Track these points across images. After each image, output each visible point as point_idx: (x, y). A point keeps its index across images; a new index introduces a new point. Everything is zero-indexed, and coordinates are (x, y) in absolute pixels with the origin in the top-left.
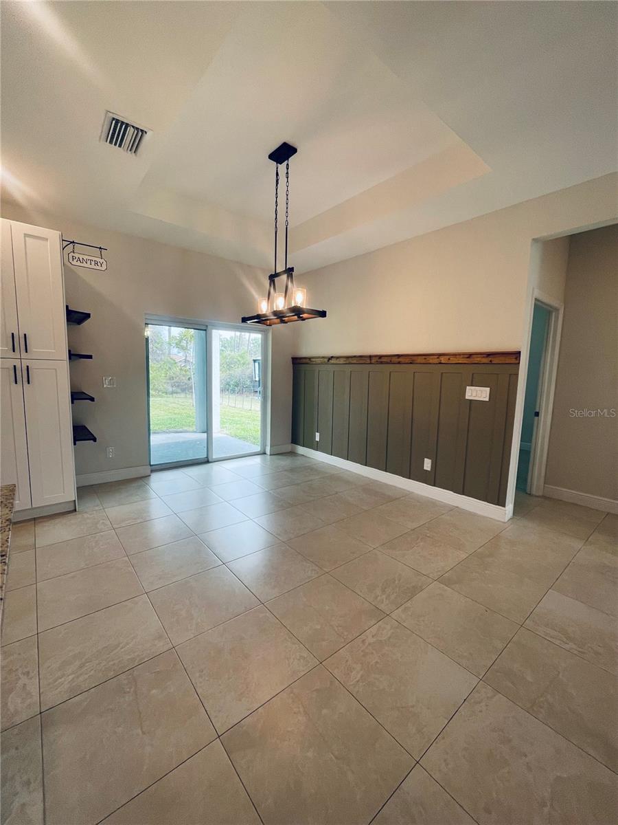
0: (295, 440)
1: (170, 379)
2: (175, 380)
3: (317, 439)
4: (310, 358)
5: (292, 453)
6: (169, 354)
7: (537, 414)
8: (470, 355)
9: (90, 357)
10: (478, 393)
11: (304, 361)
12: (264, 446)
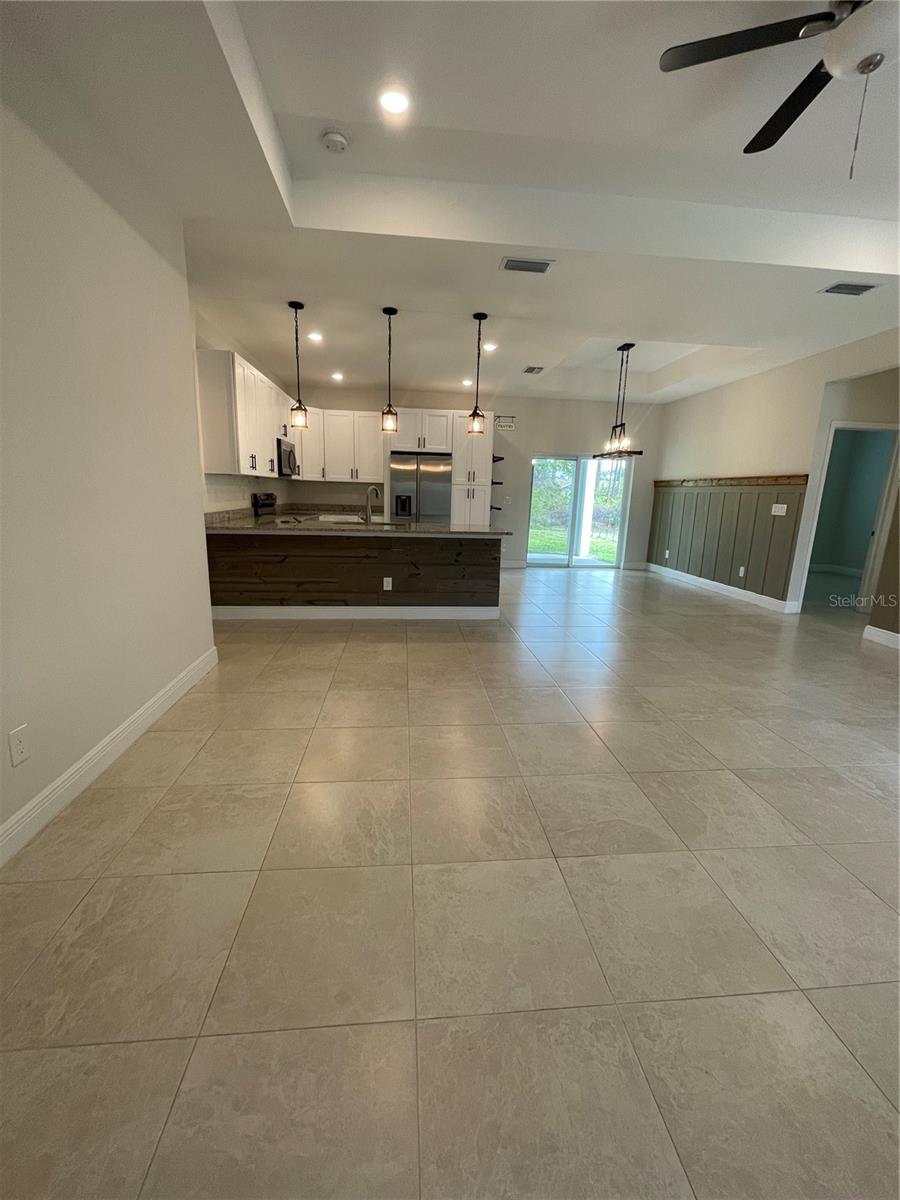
0: (649, 560)
1: (550, 509)
2: (556, 510)
3: (667, 556)
4: (668, 481)
5: (646, 570)
6: (554, 478)
7: (873, 533)
9: (501, 483)
10: (778, 510)
11: (663, 484)
12: (619, 562)
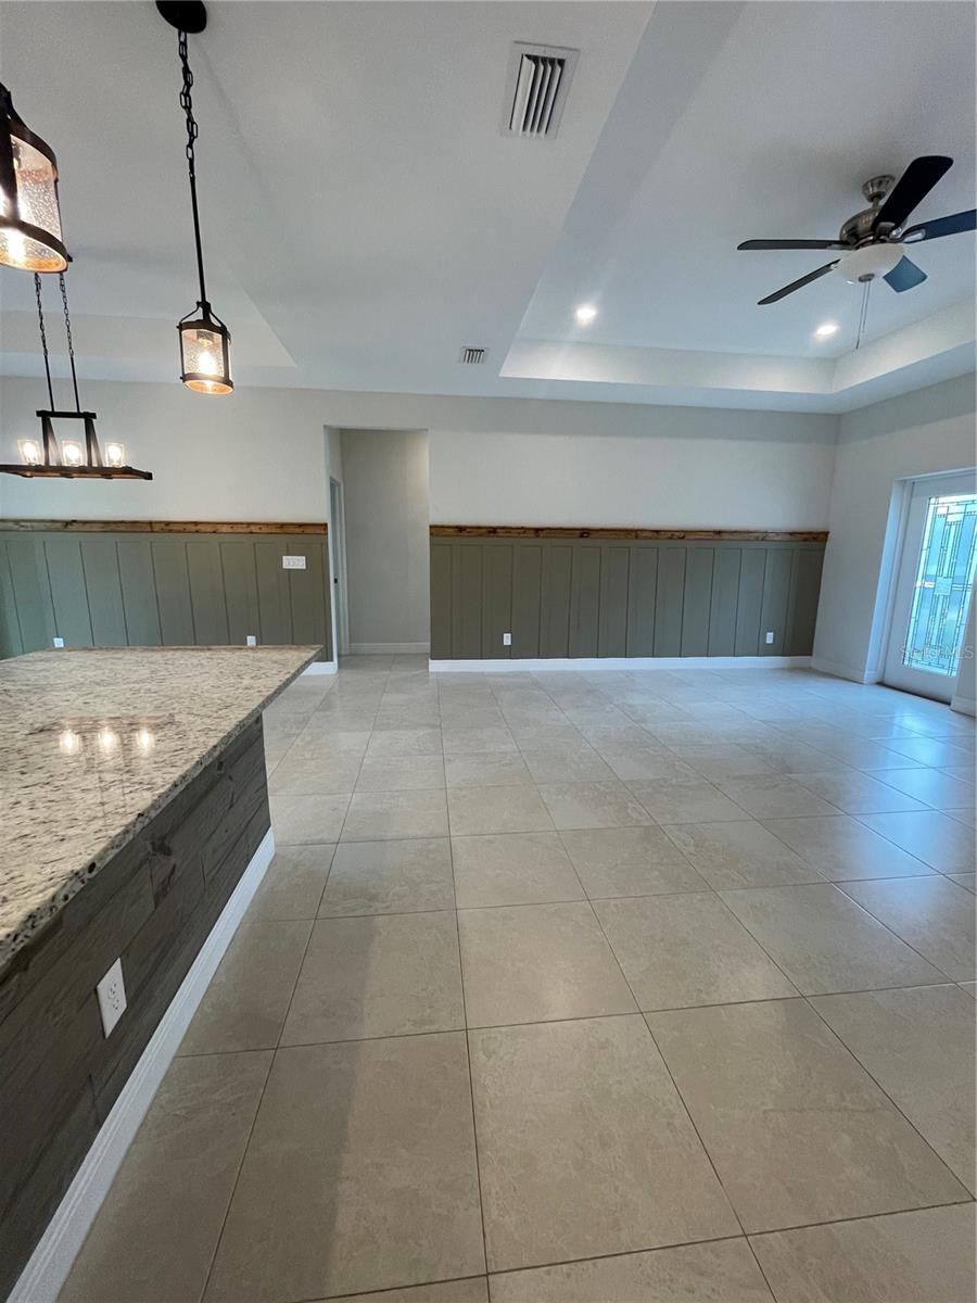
8: (282, 525)
10: (293, 562)
